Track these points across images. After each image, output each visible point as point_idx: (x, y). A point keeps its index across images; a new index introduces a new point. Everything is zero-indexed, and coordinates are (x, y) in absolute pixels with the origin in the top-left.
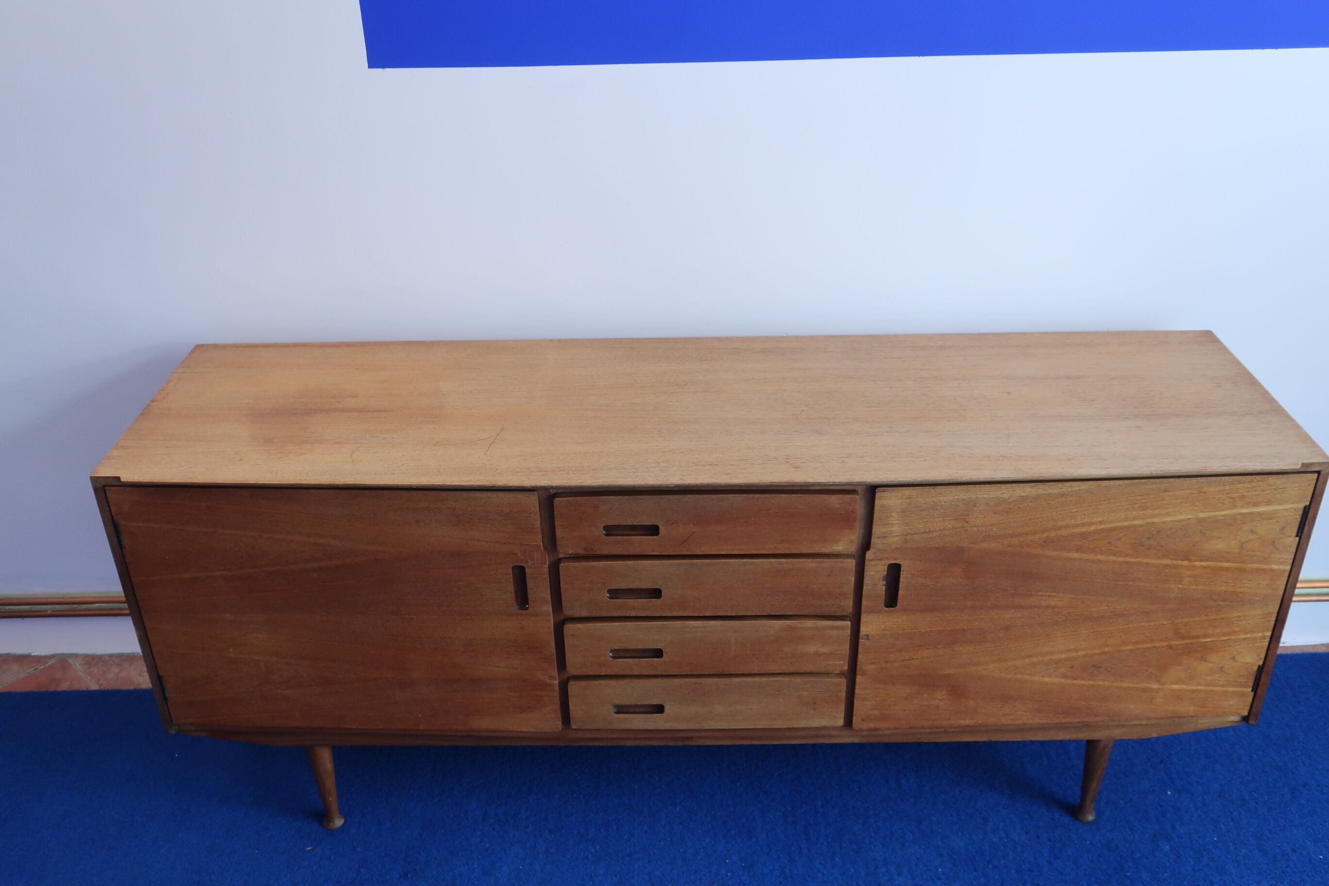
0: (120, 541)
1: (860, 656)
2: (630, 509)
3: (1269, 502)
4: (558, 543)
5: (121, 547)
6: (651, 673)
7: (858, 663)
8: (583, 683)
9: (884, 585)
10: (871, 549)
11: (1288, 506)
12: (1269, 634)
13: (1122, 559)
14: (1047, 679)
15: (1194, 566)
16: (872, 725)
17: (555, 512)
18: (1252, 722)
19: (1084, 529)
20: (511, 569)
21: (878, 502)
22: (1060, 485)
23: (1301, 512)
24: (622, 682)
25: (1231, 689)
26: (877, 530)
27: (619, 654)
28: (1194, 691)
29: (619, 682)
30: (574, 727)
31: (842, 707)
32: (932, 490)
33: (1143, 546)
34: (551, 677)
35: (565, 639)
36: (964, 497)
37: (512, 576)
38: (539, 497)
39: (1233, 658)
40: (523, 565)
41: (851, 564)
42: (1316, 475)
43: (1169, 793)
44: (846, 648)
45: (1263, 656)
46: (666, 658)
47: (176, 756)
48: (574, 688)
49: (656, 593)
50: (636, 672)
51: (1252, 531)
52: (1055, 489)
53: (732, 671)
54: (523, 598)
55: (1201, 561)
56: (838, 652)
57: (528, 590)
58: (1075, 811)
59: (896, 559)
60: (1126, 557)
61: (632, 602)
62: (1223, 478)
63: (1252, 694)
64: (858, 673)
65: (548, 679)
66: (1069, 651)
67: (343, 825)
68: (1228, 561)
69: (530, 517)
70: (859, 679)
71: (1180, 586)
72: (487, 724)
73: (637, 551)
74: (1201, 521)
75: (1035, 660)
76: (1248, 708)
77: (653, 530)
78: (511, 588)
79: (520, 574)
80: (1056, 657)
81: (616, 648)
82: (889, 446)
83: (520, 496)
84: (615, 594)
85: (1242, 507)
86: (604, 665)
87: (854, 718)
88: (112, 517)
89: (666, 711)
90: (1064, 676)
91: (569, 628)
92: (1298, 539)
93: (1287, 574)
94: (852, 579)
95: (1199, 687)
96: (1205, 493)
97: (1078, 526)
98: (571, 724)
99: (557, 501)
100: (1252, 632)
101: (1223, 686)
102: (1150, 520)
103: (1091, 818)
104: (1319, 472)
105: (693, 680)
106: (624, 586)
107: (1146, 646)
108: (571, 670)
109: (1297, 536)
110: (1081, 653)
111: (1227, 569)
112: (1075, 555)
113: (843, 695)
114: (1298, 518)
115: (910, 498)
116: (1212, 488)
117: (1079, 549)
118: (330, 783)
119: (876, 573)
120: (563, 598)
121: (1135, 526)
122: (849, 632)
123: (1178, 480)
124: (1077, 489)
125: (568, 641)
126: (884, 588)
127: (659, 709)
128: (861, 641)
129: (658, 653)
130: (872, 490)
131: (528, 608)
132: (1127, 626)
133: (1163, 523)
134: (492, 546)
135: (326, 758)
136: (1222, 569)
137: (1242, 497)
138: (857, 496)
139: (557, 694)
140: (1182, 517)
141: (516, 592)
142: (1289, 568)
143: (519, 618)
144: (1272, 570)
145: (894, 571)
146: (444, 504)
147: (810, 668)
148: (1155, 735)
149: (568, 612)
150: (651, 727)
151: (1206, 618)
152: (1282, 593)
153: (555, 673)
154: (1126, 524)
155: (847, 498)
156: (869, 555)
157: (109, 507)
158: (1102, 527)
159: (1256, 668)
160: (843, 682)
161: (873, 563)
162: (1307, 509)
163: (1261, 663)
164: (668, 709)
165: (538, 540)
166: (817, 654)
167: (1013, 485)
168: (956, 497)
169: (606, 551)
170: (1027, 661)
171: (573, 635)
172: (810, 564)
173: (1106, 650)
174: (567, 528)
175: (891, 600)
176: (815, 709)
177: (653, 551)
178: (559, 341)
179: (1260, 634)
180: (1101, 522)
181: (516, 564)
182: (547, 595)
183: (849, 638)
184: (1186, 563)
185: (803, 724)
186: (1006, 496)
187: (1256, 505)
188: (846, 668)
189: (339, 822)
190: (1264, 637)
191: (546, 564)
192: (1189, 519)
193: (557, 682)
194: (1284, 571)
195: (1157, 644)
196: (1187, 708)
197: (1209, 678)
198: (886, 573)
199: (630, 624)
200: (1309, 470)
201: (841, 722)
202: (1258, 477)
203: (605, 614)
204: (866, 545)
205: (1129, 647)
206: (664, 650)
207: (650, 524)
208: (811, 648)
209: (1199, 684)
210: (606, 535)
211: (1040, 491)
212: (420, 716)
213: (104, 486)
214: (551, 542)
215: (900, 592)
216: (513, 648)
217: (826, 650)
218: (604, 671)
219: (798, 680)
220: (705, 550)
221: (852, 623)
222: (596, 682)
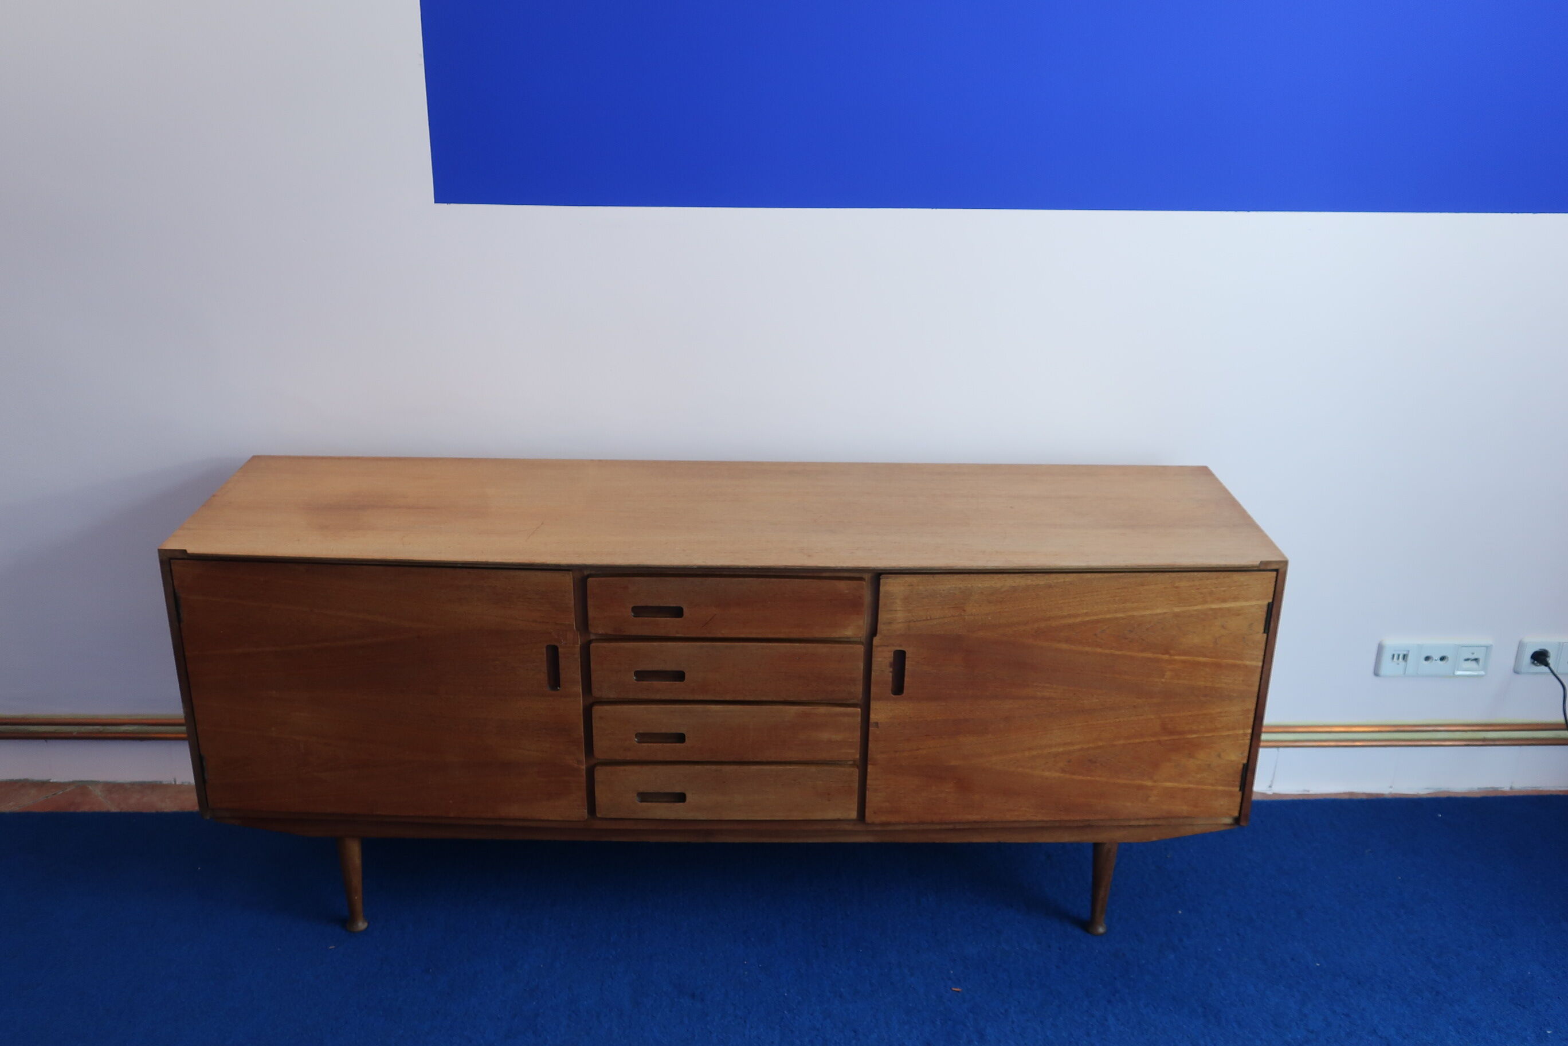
0: (178, 614)
1: (870, 745)
2: (658, 590)
3: (1236, 599)
4: (590, 623)
5: (179, 621)
6: (674, 758)
7: (869, 752)
8: (608, 768)
9: (890, 672)
10: (878, 635)
11: (1253, 603)
12: (1250, 731)
13: (1107, 651)
14: (1047, 774)
15: (1175, 660)
16: (883, 819)
17: (588, 593)
18: (1243, 824)
19: (1071, 621)
20: (545, 649)
21: (882, 589)
22: (1047, 576)
23: (1265, 609)
24: (646, 769)
25: (1220, 788)
26: (883, 616)
27: (644, 737)
28: (1186, 790)
29: (644, 768)
30: (599, 815)
31: (855, 799)
32: (930, 578)
33: (1126, 638)
34: (577, 762)
35: (593, 722)
36: (961, 586)
37: (545, 655)
38: (574, 578)
39: (1219, 756)
40: (556, 644)
41: (860, 649)
42: (1274, 574)
43: (1180, 912)
44: (857, 736)
45: (1246, 754)
46: (688, 742)
47: (199, 868)
48: (600, 774)
49: (680, 676)
50: (660, 758)
51: (1223, 627)
52: (1042, 580)
53: (751, 758)
54: (555, 680)
55: (1179, 655)
56: (850, 740)
57: (560, 670)
58: (1086, 925)
59: (901, 646)
60: (1112, 649)
61: (657, 684)
62: (1192, 574)
63: (1240, 794)
64: (869, 762)
65: (575, 764)
66: (1065, 744)
67: (368, 927)
68: (1205, 656)
69: (564, 596)
70: (870, 768)
71: (1163, 680)
72: (514, 811)
73: (662, 633)
74: (1177, 615)
75: (1034, 753)
76: (1238, 808)
77: (678, 612)
78: (544, 668)
79: (553, 653)
80: (1054, 750)
81: (641, 732)
82: (895, 543)
83: (557, 575)
84: (641, 675)
85: (1212, 602)
86: (630, 750)
87: (867, 810)
88: (174, 590)
89: (688, 799)
90: (1063, 771)
91: (598, 710)
92: (1265, 635)
93: (1259, 670)
94: (861, 665)
95: (1191, 786)
96: (1177, 587)
97: (1065, 617)
98: (597, 813)
99: (590, 580)
100: (1234, 729)
101: (1212, 785)
102: (1130, 614)
103: (1101, 930)
104: (1277, 570)
105: (714, 767)
106: (649, 668)
107: (1137, 741)
108: (599, 753)
109: (1264, 632)
110: (1076, 747)
111: (1205, 664)
112: (1064, 646)
113: (856, 785)
114: (1262, 614)
115: (912, 585)
116: (1184, 582)
117: (1068, 640)
118: (356, 880)
119: (883, 659)
120: (593, 678)
121: (1117, 619)
122: (859, 719)
123: (1152, 575)
124: (1062, 580)
125: (596, 724)
126: (891, 674)
127: (681, 798)
128: (871, 729)
129: (681, 738)
130: (878, 575)
131: (558, 690)
132: (1117, 720)
133: (1143, 616)
134: (528, 625)
135: (354, 851)
136: (1199, 663)
137: (1211, 593)
138: (864, 583)
139: (583, 779)
140: (1159, 611)
141: (548, 672)
142: (1260, 664)
143: (551, 699)
144: (1246, 666)
145: (900, 657)
147: (821, 756)
148: (1154, 839)
149: (596, 693)
150: (672, 816)
151: (1190, 713)
152: (1256, 689)
153: (583, 758)
154: (1108, 616)
155: (854, 584)
156: (876, 641)
157: (172, 580)
158: (1087, 619)
159: (1241, 766)
160: (856, 772)
161: (879, 649)
162: (1271, 606)
163: (1245, 761)
164: (689, 797)
165: (571, 619)
166: (830, 742)
167: (1005, 575)
168: (954, 586)
169: (634, 631)
170: (1027, 754)
171: (601, 718)
172: (822, 649)
173: (1101, 744)
174: (598, 608)
175: (898, 688)
176: (829, 800)
177: (678, 633)
178: (600, 461)
179: (1241, 732)
180: (1086, 614)
181: (548, 644)
182: (578, 676)
183: (860, 725)
184: (1166, 657)
185: (818, 816)
186: (999, 585)
187: (1224, 601)
188: (858, 756)
189: (362, 925)
190: (1245, 735)
191: (578, 644)
192: (1165, 613)
193: (584, 767)
194: (1257, 667)
195: (1148, 740)
196: (1181, 808)
197: (1199, 776)
198: (892, 659)
199: (654, 707)
200: (1269, 568)
201: (854, 815)
202: (1223, 574)
203: (631, 696)
204: (874, 632)
205: (1122, 742)
206: (686, 735)
207: (675, 605)
208: (825, 736)
209: (1190, 782)
210: (634, 616)
211: (1029, 582)
212: (451, 802)
213: (171, 559)
214: (584, 623)
215: (906, 679)
216: (544, 731)
217: (838, 737)
218: (630, 756)
219: (813, 769)
220: (725, 633)
221: (861, 710)
222: (622, 768)
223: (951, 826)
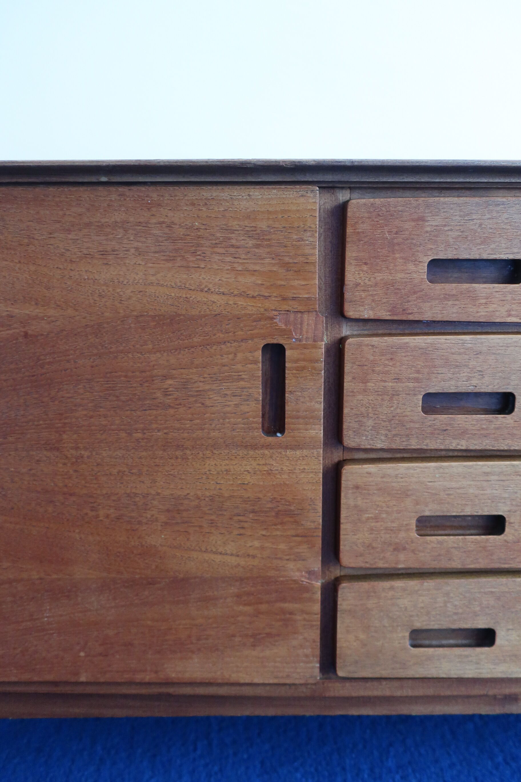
2: (481, 225)
4: (348, 295)
6: (482, 564)
8: (365, 585)
17: (349, 230)
20: (260, 352)
24: (429, 584)
29: (425, 584)
30: (341, 673)
34: (311, 573)
35: (343, 494)
37: (260, 365)
40: (281, 341)
48: (347, 596)
50: (456, 564)
57: (287, 395)
61: (463, 420)
65: (306, 578)
69: (303, 240)
78: (257, 390)
86: (404, 549)
89: (498, 641)
98: (338, 669)
106: (451, 387)
108: (347, 558)
120: (346, 411)
125: (347, 500)
134: (231, 302)
141: (263, 400)
143: (266, 452)
146: (153, 215)
153: (316, 565)
164: (502, 637)
169: (429, 312)
171: (357, 487)
174: (366, 264)
177: (510, 315)
181: (268, 341)
182: (318, 406)
191: (322, 340)
193: (318, 584)
206: (507, 519)
207: (511, 257)
210: (431, 280)
212: (82, 654)
216: (251, 516)
222: (386, 584)
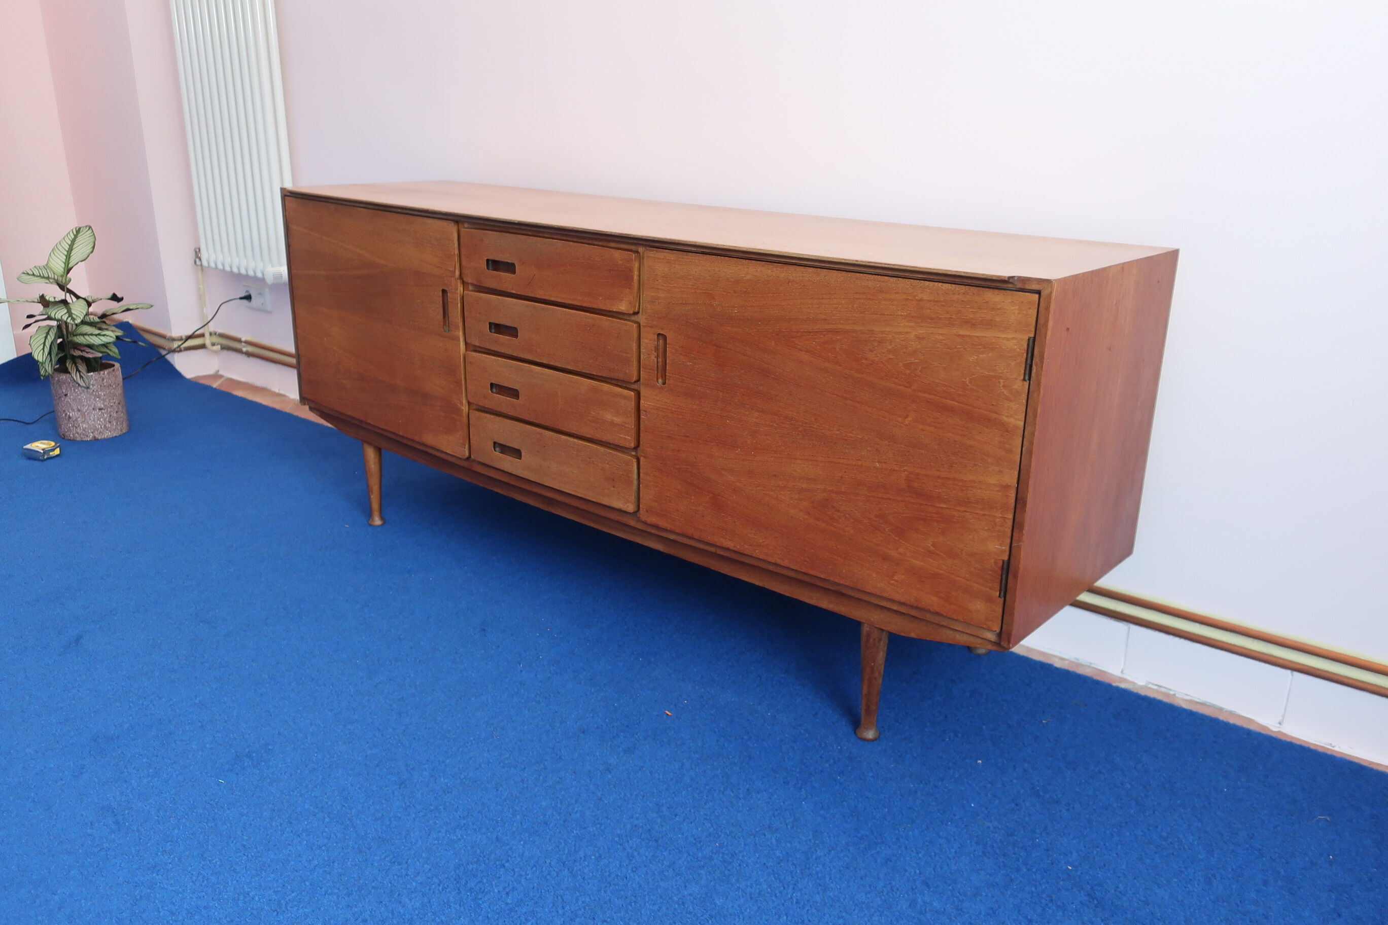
1: (641, 435)
2: (500, 245)
3: (987, 325)
4: (463, 271)
5: (289, 248)
6: (513, 413)
7: (641, 443)
8: (478, 414)
9: (656, 356)
10: (644, 313)
11: (1011, 336)
12: (1010, 516)
13: (847, 372)
14: (792, 511)
15: (917, 397)
16: (653, 520)
17: (461, 242)
18: (1005, 644)
19: (810, 326)
20: (440, 291)
21: (645, 262)
23: (1025, 346)
24: (497, 419)
25: (976, 586)
26: (647, 294)
27: (495, 387)
28: (936, 575)
30: (474, 457)
31: (633, 491)
34: (461, 402)
35: (466, 366)
37: (441, 299)
39: (974, 541)
40: (445, 288)
41: (632, 327)
42: (1036, 296)
44: (633, 422)
45: (1005, 547)
46: (521, 399)
48: (473, 417)
50: (505, 411)
53: (560, 427)
54: (447, 321)
55: (924, 391)
56: (627, 425)
57: (449, 313)
59: (662, 329)
61: (502, 338)
63: (1000, 601)
65: (459, 404)
66: (808, 479)
68: (953, 399)
69: (453, 245)
70: (641, 460)
74: (917, 336)
76: (998, 621)
77: (513, 268)
78: (440, 309)
79: (445, 296)
80: (798, 483)
81: (493, 382)
83: (445, 224)
85: (960, 326)
86: (487, 398)
87: (641, 506)
88: (286, 220)
89: (522, 457)
90: (808, 512)
91: (469, 356)
92: (1027, 384)
93: (1020, 433)
94: (634, 345)
95: (942, 572)
96: (917, 299)
98: (472, 454)
99: (461, 228)
100: (992, 508)
101: (966, 578)
102: (869, 327)
104: (1039, 292)
105: (538, 430)
106: (497, 320)
108: (471, 398)
109: (1024, 380)
110: (819, 486)
111: (954, 410)
112: (805, 357)
113: (632, 476)
114: (1021, 353)
115: (669, 262)
117: (808, 350)
119: (649, 341)
120: (467, 324)
121: (857, 332)
122: (633, 404)
125: (468, 368)
126: (655, 360)
127: (517, 453)
128: (642, 416)
129: (516, 394)
131: (449, 331)
133: (883, 333)
134: (432, 268)
135: (371, 458)
137: (959, 313)
138: (633, 255)
139: (464, 420)
140: (900, 328)
142: (1021, 424)
143: (445, 339)
144: (1003, 423)
146: (412, 227)
147: (608, 437)
149: (469, 339)
150: (516, 471)
151: (937, 473)
153: (464, 400)
154: (847, 326)
155: (626, 255)
158: (827, 326)
159: (1000, 563)
160: (631, 461)
162: (1029, 342)
163: (1006, 557)
164: (524, 455)
165: (453, 267)
166: (613, 424)
168: (703, 267)
169: (488, 283)
171: (470, 363)
172: (604, 321)
174: (468, 257)
175: (662, 377)
176: (614, 487)
179: (1000, 515)
182: (459, 318)
183: (634, 411)
184: (910, 392)
185: (605, 501)
186: (740, 272)
187: (973, 325)
188: (633, 444)
190: (1004, 520)
192: (906, 332)
193: (465, 409)
194: (1017, 428)
196: (932, 599)
197: (950, 561)
198: (656, 342)
199: (500, 360)
200: (1028, 287)
201: (632, 508)
203: (487, 346)
206: (519, 392)
207: (511, 261)
208: (609, 416)
209: (940, 566)
213: (284, 194)
215: (666, 367)
216: (442, 368)
217: (618, 420)
218: (487, 404)
219: (602, 450)
220: (540, 294)
221: (635, 394)
222: (484, 415)
223: (713, 549)
